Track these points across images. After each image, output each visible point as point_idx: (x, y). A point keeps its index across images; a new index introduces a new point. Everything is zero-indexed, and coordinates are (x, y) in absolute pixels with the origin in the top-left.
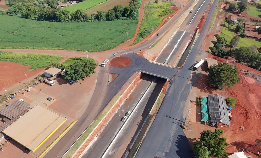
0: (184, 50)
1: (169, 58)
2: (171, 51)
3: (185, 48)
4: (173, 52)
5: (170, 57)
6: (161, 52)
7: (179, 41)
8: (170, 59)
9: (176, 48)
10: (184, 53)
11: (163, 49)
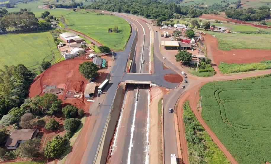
0: (119, 124)
1: (136, 104)
2: (136, 116)
3: (118, 128)
4: (133, 116)
5: (134, 106)
6: (148, 111)
7: (131, 145)
8: (134, 103)
9: (132, 125)
10: (119, 117)
11: (148, 116)
